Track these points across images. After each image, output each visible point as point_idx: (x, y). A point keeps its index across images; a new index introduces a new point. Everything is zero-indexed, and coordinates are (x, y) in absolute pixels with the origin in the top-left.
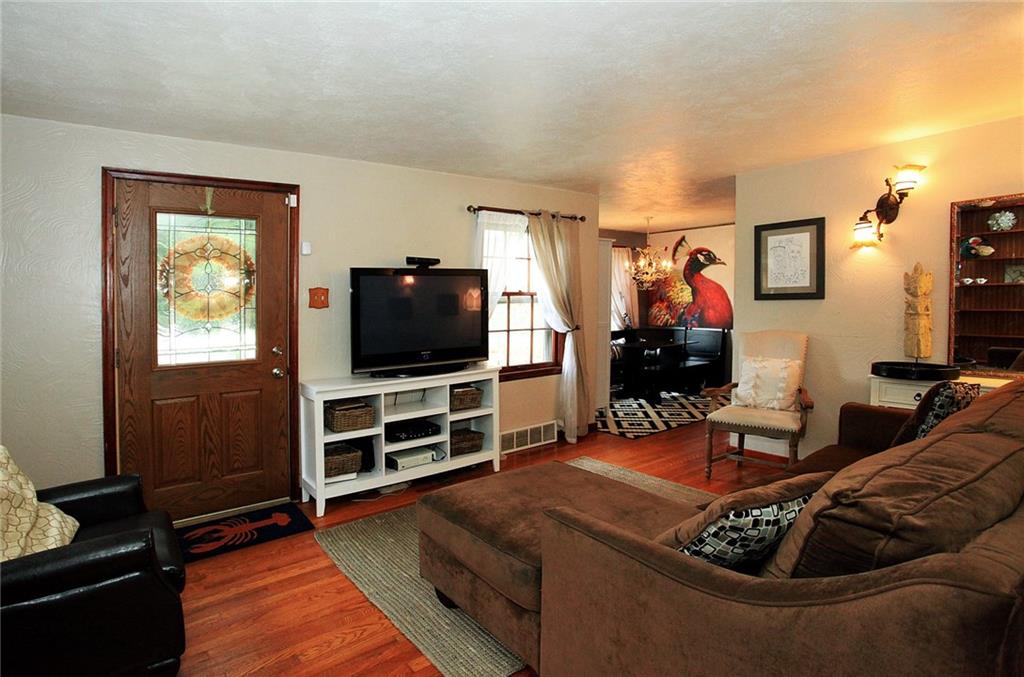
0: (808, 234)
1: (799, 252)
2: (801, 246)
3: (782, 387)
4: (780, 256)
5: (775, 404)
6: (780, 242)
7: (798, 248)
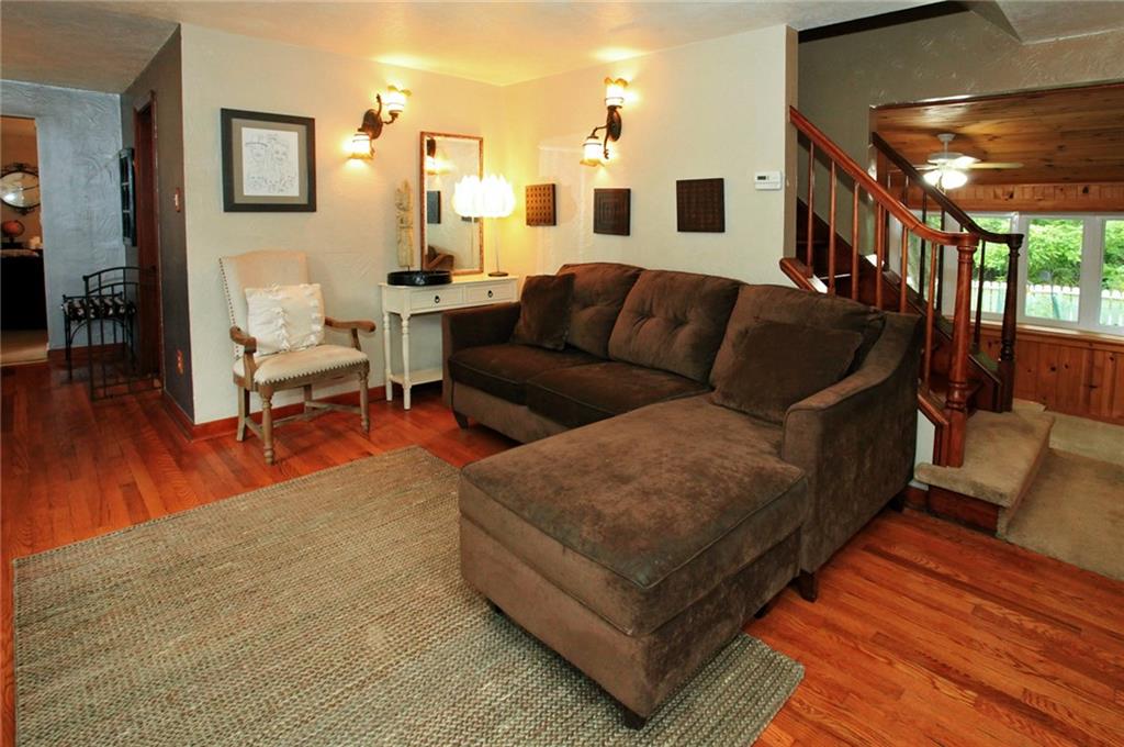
0: (295, 134)
1: (284, 154)
2: (287, 147)
3: (316, 318)
4: (259, 155)
5: (313, 339)
6: (260, 137)
7: (284, 149)
